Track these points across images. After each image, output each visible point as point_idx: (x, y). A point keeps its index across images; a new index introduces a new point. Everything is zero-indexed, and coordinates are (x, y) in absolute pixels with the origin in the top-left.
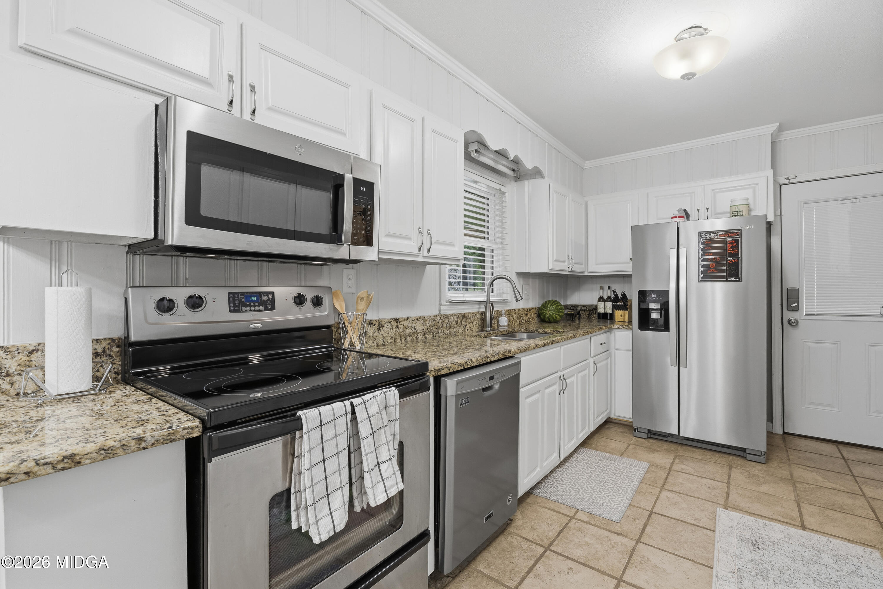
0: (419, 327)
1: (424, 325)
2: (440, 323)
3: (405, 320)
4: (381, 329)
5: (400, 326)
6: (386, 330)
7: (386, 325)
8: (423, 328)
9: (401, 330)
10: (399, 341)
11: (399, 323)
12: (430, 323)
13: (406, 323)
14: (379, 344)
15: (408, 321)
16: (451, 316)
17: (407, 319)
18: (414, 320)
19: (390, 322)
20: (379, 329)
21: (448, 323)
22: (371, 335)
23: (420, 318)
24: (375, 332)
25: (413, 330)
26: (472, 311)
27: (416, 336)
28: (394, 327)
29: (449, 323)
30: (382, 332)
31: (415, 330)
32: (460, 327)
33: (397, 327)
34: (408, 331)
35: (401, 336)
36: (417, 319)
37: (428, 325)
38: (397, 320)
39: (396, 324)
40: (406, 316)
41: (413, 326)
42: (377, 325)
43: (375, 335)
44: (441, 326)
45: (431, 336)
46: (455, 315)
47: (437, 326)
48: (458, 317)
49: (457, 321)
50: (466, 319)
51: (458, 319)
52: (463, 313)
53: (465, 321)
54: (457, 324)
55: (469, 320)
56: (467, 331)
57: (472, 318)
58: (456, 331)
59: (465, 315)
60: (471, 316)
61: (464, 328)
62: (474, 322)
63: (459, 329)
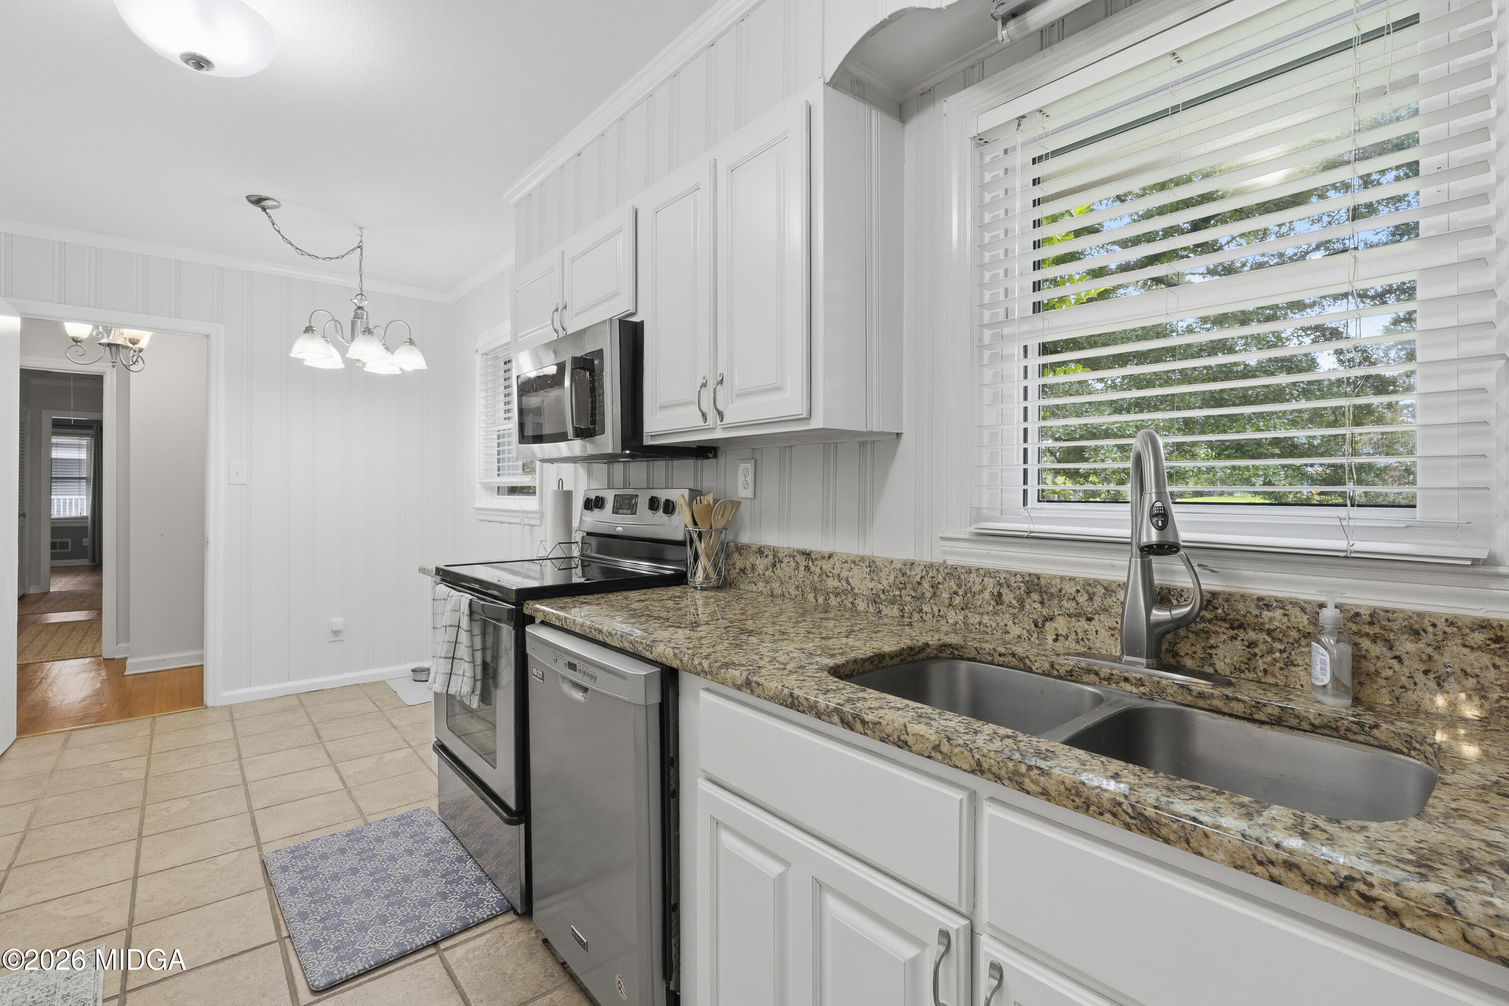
0: (860, 581)
1: (872, 579)
2: (926, 585)
3: (823, 558)
4: (778, 565)
5: (812, 568)
6: (785, 569)
7: (786, 560)
8: (871, 585)
9: (816, 577)
10: (811, 597)
11: (810, 564)
12: (892, 578)
13: (827, 566)
14: (776, 592)
15: (832, 561)
16: (969, 571)
17: (829, 557)
18: (846, 562)
19: (793, 557)
20: (775, 566)
21: (956, 593)
22: (761, 572)
23: (862, 559)
24: (768, 569)
25: (844, 582)
26: (1081, 575)
27: (851, 599)
28: (802, 568)
29: (961, 592)
30: (778, 572)
31: (849, 584)
32: (1015, 616)
33: (807, 568)
34: (832, 583)
35: (815, 589)
36: (854, 562)
37: (885, 583)
38: (807, 555)
39: (806, 563)
40: (826, 549)
41: (844, 574)
42: (771, 557)
43: (767, 573)
44: (928, 595)
45: (895, 612)
46: (988, 573)
47: (915, 591)
48: (1002, 581)
49: (1000, 595)
50: (1045, 597)
51: (1004, 591)
52: (1030, 575)
53: (1042, 603)
54: (997, 604)
55: (1064, 603)
56: (1056, 640)
57: (1082, 599)
58: (994, 625)
59: (1043, 582)
60: (1078, 591)
61: (1036, 626)
62: (1096, 617)
63: (1011, 623)
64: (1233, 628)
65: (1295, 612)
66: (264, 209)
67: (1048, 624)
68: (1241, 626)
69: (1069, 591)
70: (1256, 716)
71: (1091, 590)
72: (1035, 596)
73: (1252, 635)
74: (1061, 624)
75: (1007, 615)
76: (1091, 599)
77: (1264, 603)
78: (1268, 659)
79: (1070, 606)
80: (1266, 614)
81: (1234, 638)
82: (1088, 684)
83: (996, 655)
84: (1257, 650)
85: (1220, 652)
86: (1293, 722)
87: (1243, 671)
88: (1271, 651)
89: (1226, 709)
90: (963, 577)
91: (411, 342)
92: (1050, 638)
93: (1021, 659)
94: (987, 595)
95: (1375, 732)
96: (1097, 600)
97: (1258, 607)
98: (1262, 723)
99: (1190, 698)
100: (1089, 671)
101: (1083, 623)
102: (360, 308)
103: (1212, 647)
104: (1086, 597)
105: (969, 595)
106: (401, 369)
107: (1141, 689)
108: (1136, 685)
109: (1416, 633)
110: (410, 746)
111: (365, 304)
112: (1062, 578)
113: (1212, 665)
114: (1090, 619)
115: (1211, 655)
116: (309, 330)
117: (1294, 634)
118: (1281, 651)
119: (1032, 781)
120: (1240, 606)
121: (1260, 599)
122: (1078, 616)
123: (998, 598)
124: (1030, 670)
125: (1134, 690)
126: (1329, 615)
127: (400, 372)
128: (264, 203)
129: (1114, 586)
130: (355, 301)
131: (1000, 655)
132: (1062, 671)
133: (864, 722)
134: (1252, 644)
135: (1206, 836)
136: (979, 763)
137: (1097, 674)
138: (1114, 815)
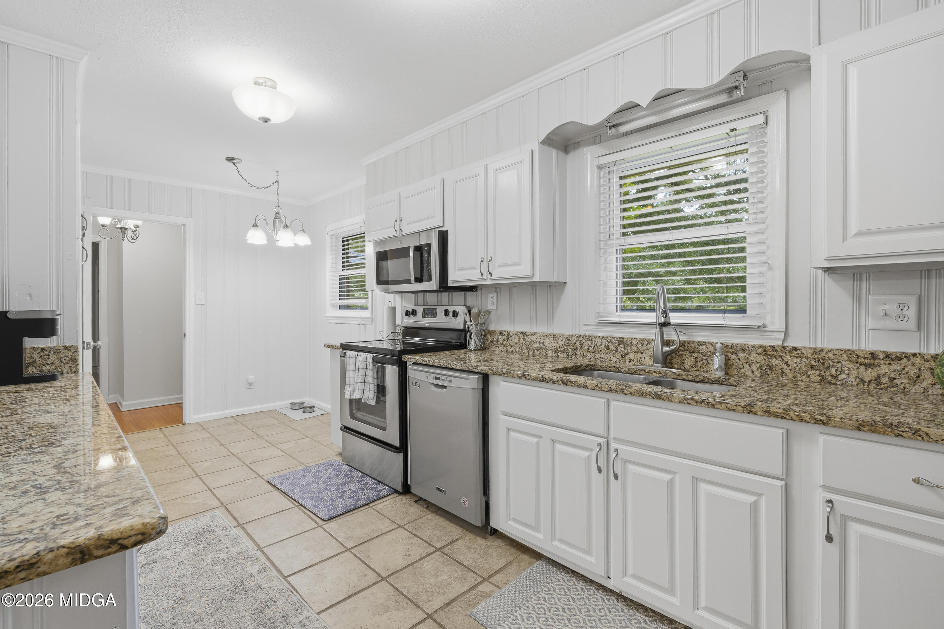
0: (549, 344)
1: (555, 343)
2: (578, 344)
3: (532, 335)
4: (510, 339)
5: (527, 339)
6: (514, 340)
7: (514, 336)
8: (554, 345)
9: (528, 343)
10: (526, 352)
11: (526, 337)
12: (563, 342)
13: (534, 338)
14: (509, 351)
15: (536, 336)
16: (596, 337)
17: (535, 334)
18: (543, 336)
19: (517, 335)
20: (508, 339)
21: (590, 346)
22: (501, 342)
23: (550, 334)
24: (505, 340)
25: (541, 345)
26: (639, 337)
27: (545, 351)
28: (522, 339)
29: (593, 346)
30: (510, 342)
31: (544, 345)
32: (614, 354)
33: (524, 339)
34: (536, 345)
35: (528, 348)
36: (546, 336)
37: (560, 344)
38: (524, 334)
39: (524, 337)
40: (533, 331)
41: (542, 341)
42: (506, 335)
43: (504, 343)
44: (579, 348)
45: (565, 355)
46: (603, 338)
47: (573, 346)
48: (609, 341)
49: (608, 346)
50: (626, 346)
51: (610, 344)
52: (620, 338)
53: (624, 348)
54: (607, 350)
55: (633, 348)
56: (630, 362)
57: (639, 346)
58: (606, 358)
59: (625, 340)
60: (638, 343)
61: (622, 357)
62: (644, 352)
63: (612, 356)
64: (690, 353)
65: (709, 346)
66: (234, 164)
67: (627, 356)
68: (693, 352)
69: (634, 343)
70: (696, 380)
71: (643, 342)
72: (622, 346)
73: (696, 355)
74: (631, 356)
75: (611, 354)
76: (642, 345)
77: (700, 344)
78: (701, 363)
79: (634, 348)
80: (701, 347)
81: (691, 356)
82: (641, 375)
83: (608, 368)
84: (698, 360)
85: (686, 361)
86: (707, 380)
87: (693, 368)
88: (702, 360)
89: (687, 379)
90: (593, 340)
91: (304, 231)
92: (627, 361)
93: (618, 368)
94: (603, 346)
95: (729, 381)
96: (645, 345)
97: (698, 345)
98: (698, 382)
99: (675, 376)
100: (642, 370)
101: (640, 355)
102: (277, 213)
103: (684, 360)
104: (640, 345)
105: (596, 347)
106: (295, 244)
107: (660, 375)
108: (658, 374)
109: (743, 350)
110: (308, 437)
111: (280, 211)
112: (632, 338)
113: (684, 366)
114: (642, 353)
115: (683, 363)
116: (255, 225)
117: (709, 353)
118: (705, 360)
119: (627, 390)
120: (693, 345)
121: (699, 342)
122: (638, 352)
123: (608, 348)
124: (621, 372)
125: (658, 375)
126: (718, 346)
127: (294, 245)
128: (235, 161)
129: (651, 340)
130: (275, 210)
131: (610, 367)
132: (633, 372)
133: (571, 382)
134: (696, 358)
135: (673, 396)
136: (610, 388)
137: (645, 371)
138: (650, 395)
